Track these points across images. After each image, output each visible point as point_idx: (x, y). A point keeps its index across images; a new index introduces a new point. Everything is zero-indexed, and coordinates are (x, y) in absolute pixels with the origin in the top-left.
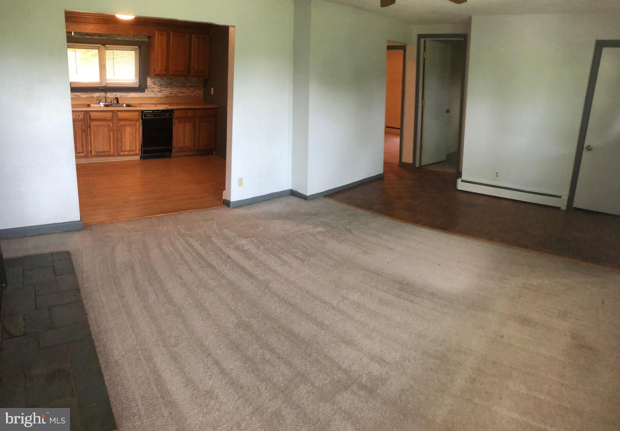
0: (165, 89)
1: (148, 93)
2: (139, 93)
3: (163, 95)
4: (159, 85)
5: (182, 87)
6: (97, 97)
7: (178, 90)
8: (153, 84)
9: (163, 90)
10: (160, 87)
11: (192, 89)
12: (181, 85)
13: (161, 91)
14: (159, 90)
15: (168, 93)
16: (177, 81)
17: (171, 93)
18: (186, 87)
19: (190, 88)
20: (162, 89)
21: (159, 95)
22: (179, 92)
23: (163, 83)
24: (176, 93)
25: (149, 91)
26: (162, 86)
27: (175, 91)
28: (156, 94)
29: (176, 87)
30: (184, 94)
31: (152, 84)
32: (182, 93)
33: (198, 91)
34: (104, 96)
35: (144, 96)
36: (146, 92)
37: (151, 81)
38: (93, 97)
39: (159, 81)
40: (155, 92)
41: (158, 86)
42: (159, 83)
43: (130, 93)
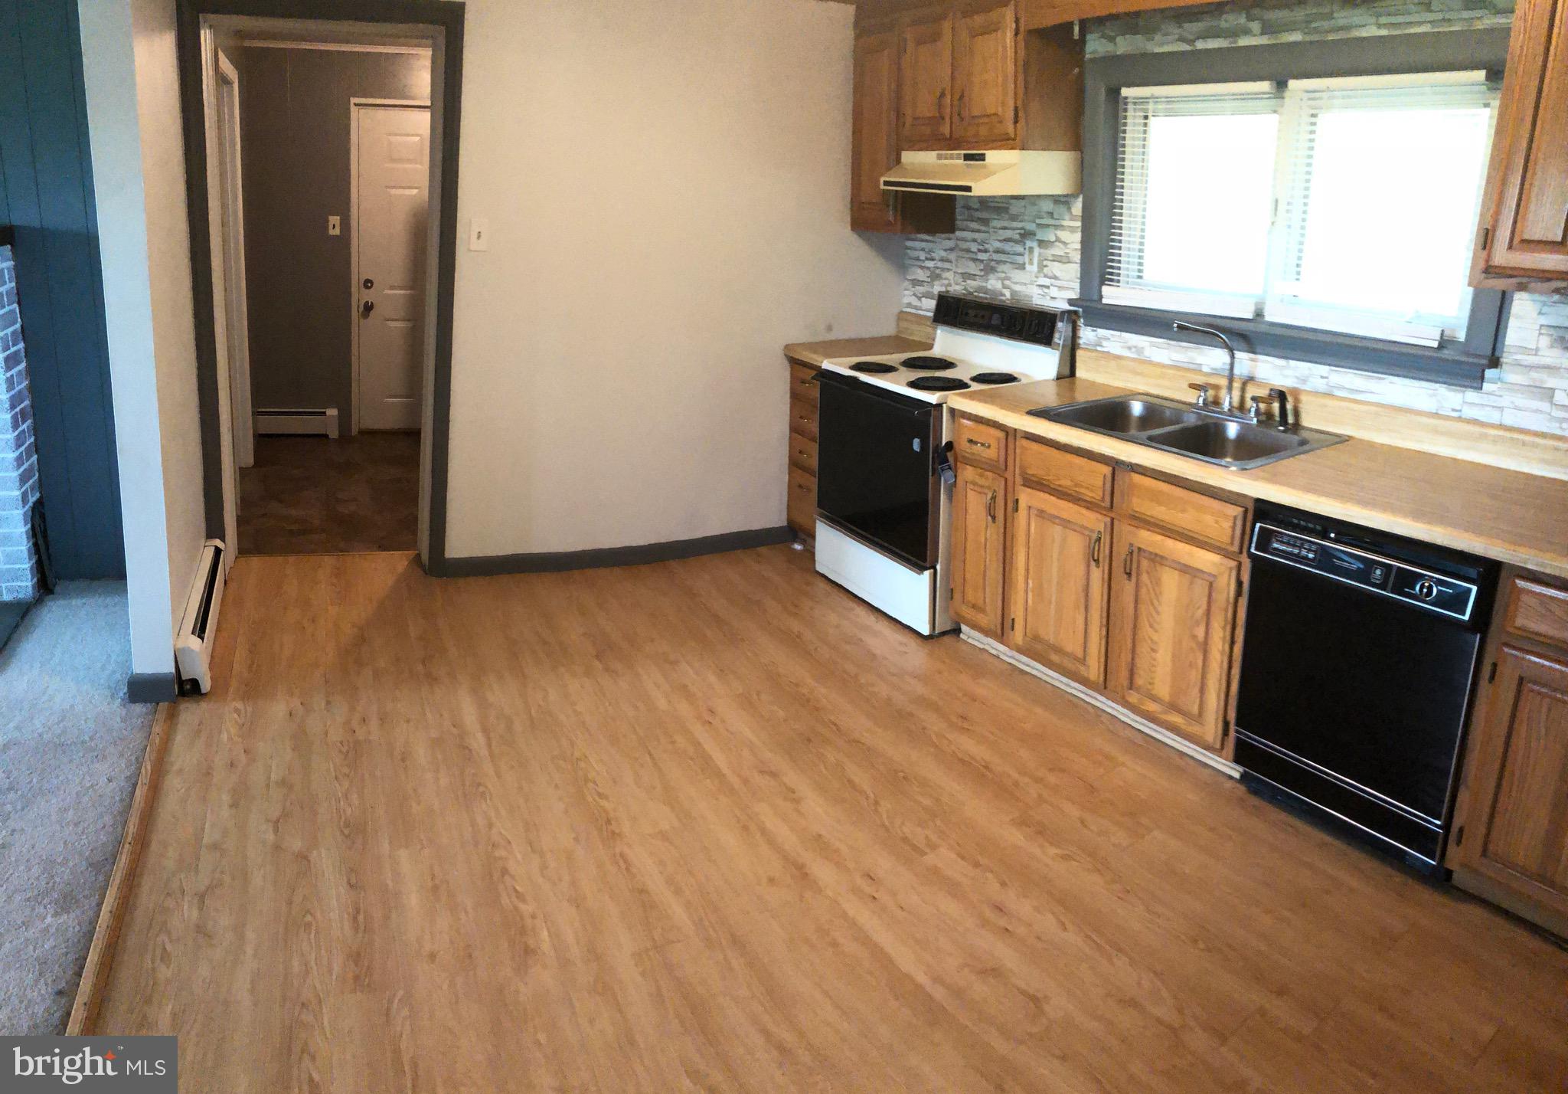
1: (1505, 402)
2: (1444, 391)
36: (1488, 387)
43: (1384, 379)
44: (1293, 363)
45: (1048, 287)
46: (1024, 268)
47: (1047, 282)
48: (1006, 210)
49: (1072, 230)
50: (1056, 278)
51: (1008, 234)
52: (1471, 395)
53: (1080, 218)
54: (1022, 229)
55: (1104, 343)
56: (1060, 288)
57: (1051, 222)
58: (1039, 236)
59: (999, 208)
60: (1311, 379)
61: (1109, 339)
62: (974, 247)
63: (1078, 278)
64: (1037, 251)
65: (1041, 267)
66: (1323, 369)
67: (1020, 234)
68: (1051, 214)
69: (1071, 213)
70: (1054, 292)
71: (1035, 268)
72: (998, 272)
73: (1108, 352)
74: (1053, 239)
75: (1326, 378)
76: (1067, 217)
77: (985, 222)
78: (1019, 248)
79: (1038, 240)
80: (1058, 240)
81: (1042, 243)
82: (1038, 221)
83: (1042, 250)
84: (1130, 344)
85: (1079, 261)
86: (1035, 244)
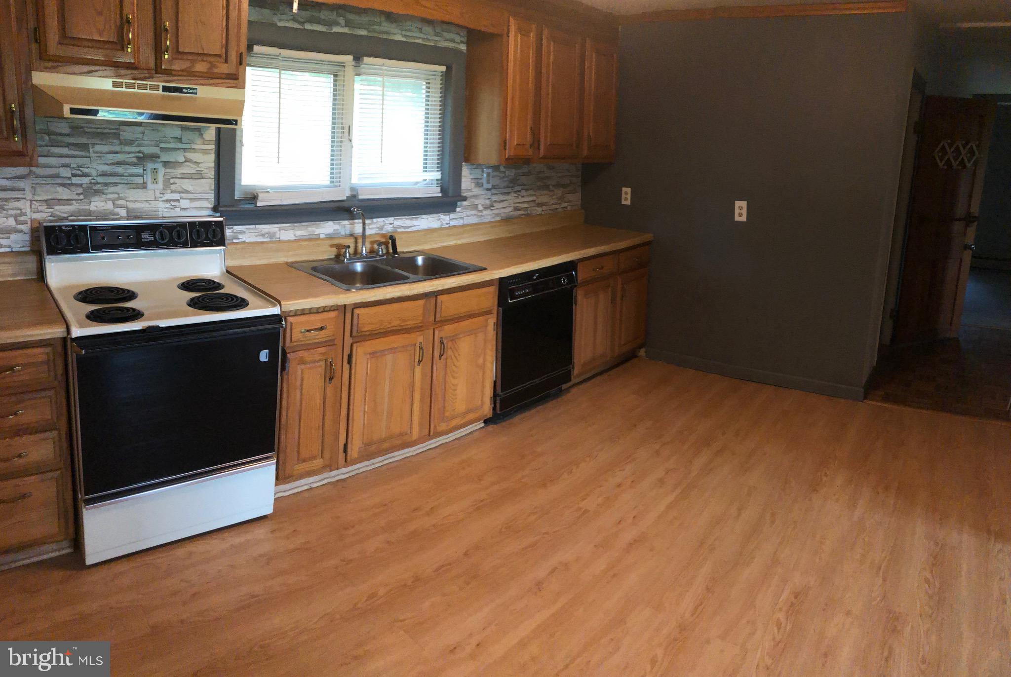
0: (502, 197)
1: (463, 215)
2: (442, 216)
3: (497, 215)
4: (490, 186)
5: (540, 188)
6: (330, 237)
7: (531, 199)
8: (475, 187)
9: (496, 201)
10: (489, 193)
11: (559, 192)
12: (539, 184)
13: (490, 207)
14: (488, 202)
15: (509, 210)
16: (528, 174)
17: (516, 209)
18: (546, 187)
19: (555, 190)
20: (494, 198)
21: (488, 216)
22: (532, 204)
23: (496, 181)
24: (525, 205)
25: (466, 208)
26: (494, 191)
27: (525, 199)
28: (480, 214)
29: (527, 190)
30: (544, 208)
31: (473, 185)
32: (540, 205)
33: (569, 197)
34: (348, 232)
35: (453, 223)
36: (458, 209)
37: (472, 177)
38: (317, 238)
39: (488, 174)
40: (480, 207)
41: (488, 190)
42: (488, 182)
43: (418, 217)
44: (375, 220)
45: (178, 201)
46: (145, 188)
47: (176, 196)
48: (117, 136)
49: (205, 152)
50: (187, 192)
51: (120, 157)
52: (452, 216)
53: (214, 143)
54: (139, 152)
55: (240, 236)
56: (192, 200)
57: (180, 146)
58: (165, 157)
59: (102, 133)
60: (385, 227)
61: (245, 232)
62: (65, 172)
63: (212, 190)
64: (162, 171)
65: (167, 183)
66: (391, 219)
67: (137, 157)
68: (180, 140)
69: (203, 138)
70: (184, 203)
71: (160, 185)
72: (107, 194)
73: (244, 242)
74: (182, 159)
75: (393, 224)
76: (199, 141)
77: (84, 147)
78: (138, 170)
79: (161, 161)
80: (187, 160)
81: (166, 164)
82: (162, 145)
83: (168, 171)
84: (263, 232)
85: (213, 177)
86: (159, 166)
